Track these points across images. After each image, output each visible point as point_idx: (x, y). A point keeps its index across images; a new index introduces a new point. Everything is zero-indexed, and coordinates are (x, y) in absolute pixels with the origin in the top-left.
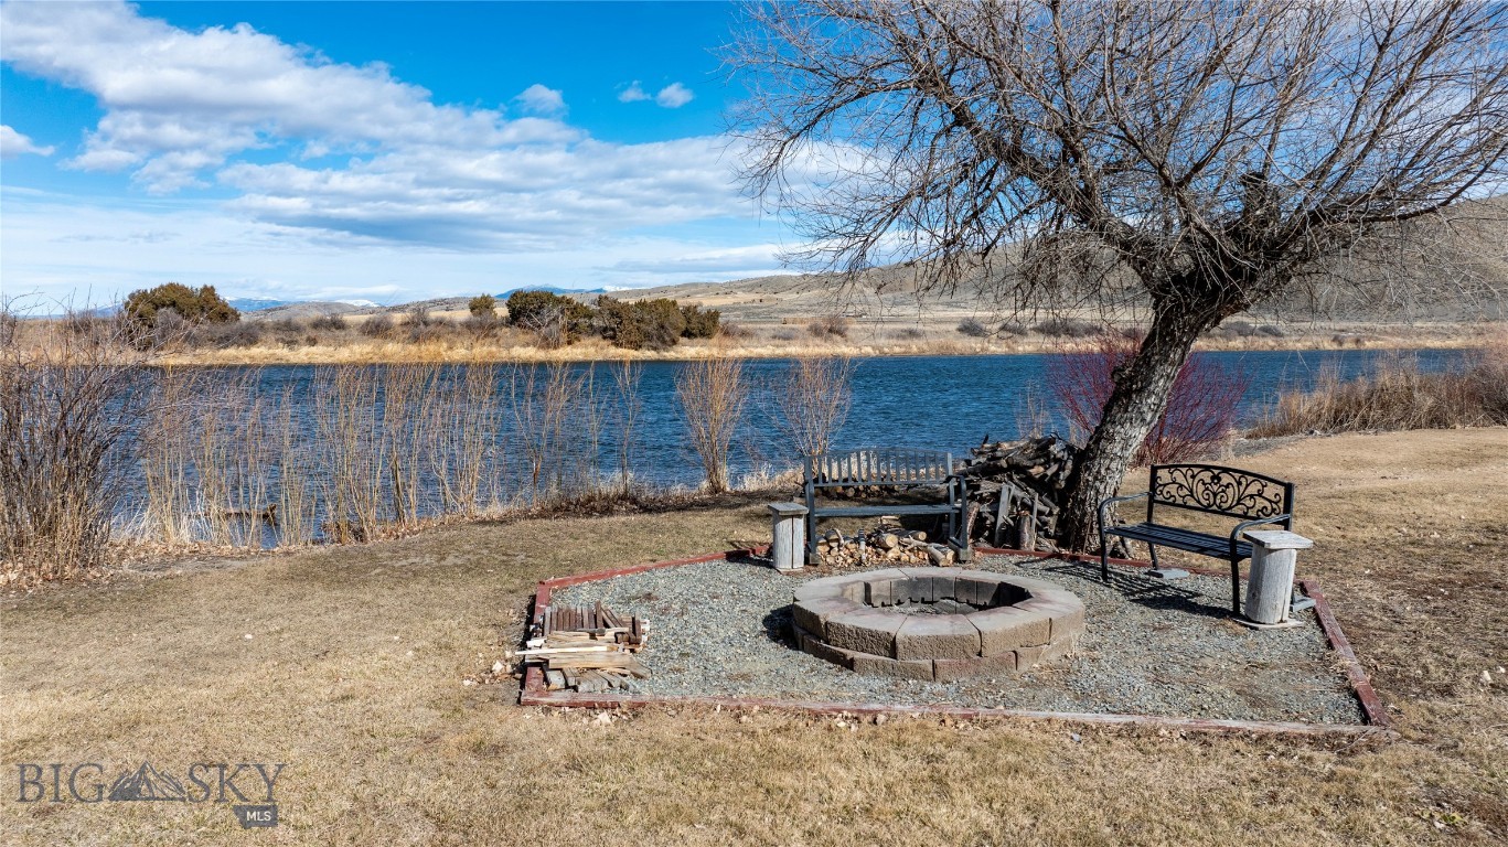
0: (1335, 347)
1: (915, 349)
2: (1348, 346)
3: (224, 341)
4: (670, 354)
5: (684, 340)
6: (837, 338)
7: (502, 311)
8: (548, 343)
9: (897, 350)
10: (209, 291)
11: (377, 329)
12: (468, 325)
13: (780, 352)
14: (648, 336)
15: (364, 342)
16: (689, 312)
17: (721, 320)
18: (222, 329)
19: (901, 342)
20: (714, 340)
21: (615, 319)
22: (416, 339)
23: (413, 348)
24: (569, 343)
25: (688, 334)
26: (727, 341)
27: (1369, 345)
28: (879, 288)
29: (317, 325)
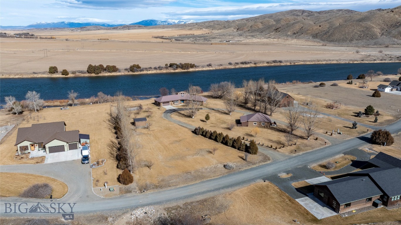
0: (290, 64)
1: (221, 68)
2: (292, 64)
3: (141, 71)
4: (189, 70)
5: (190, 68)
6: (210, 66)
7: (169, 65)
8: (174, 69)
9: (218, 68)
10: (138, 65)
11: (155, 68)
12: (165, 67)
13: (202, 69)
14: (186, 68)
15: (154, 70)
16: (191, 64)
17: (195, 65)
18: (139, 69)
19: (219, 67)
20: (194, 68)
21: (182, 66)
22: (160, 70)
23: (160, 71)
24: (177, 69)
25: (191, 67)
26: (196, 68)
27: (296, 64)
28: (237, 30)
29: (149, 68)
